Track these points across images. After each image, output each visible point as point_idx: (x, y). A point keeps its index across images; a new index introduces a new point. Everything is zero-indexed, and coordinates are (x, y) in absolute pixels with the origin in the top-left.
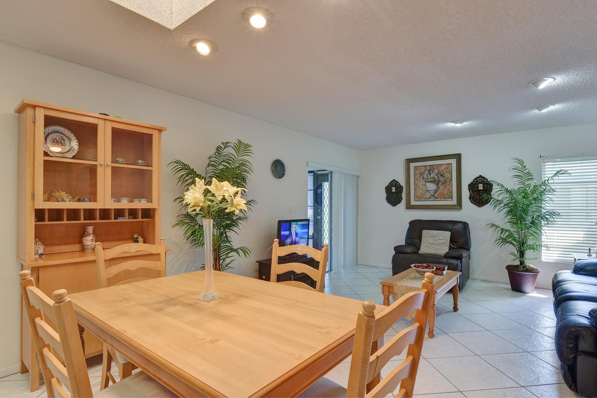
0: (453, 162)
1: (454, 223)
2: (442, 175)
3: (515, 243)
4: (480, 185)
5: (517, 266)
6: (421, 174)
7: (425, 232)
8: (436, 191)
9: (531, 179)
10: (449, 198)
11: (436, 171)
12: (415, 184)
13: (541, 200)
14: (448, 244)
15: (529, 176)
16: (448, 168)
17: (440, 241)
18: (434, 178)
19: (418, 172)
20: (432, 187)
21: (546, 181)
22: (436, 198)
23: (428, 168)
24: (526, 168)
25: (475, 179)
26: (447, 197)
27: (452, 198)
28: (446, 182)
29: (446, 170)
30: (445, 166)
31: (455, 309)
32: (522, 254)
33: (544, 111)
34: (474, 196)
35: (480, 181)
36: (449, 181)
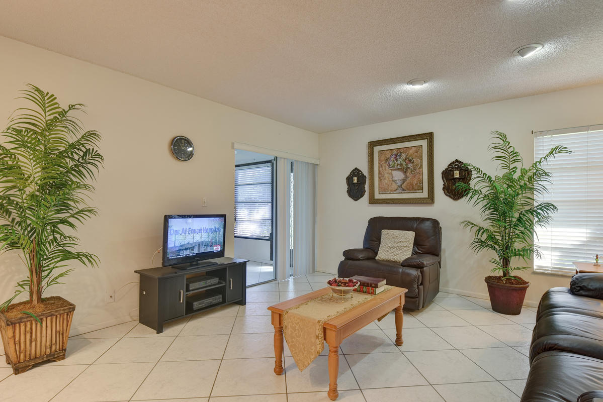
0: (424, 143)
1: (422, 220)
2: (410, 161)
3: (497, 247)
4: (455, 172)
5: (499, 278)
6: (387, 160)
7: (385, 232)
8: (404, 181)
9: (517, 160)
10: (418, 190)
11: (404, 156)
12: (379, 173)
13: (532, 189)
14: (412, 247)
15: (515, 157)
16: (417, 152)
17: (402, 244)
18: (401, 165)
19: (383, 158)
20: (398, 175)
21: (538, 163)
22: (404, 190)
23: (395, 152)
24: (509, 146)
25: (450, 164)
26: (416, 188)
27: (422, 190)
28: (415, 169)
29: (416, 154)
30: (414, 149)
31: (399, 342)
32: (506, 262)
33: (530, 55)
34: (449, 186)
35: (456, 167)
36: (420, 168)
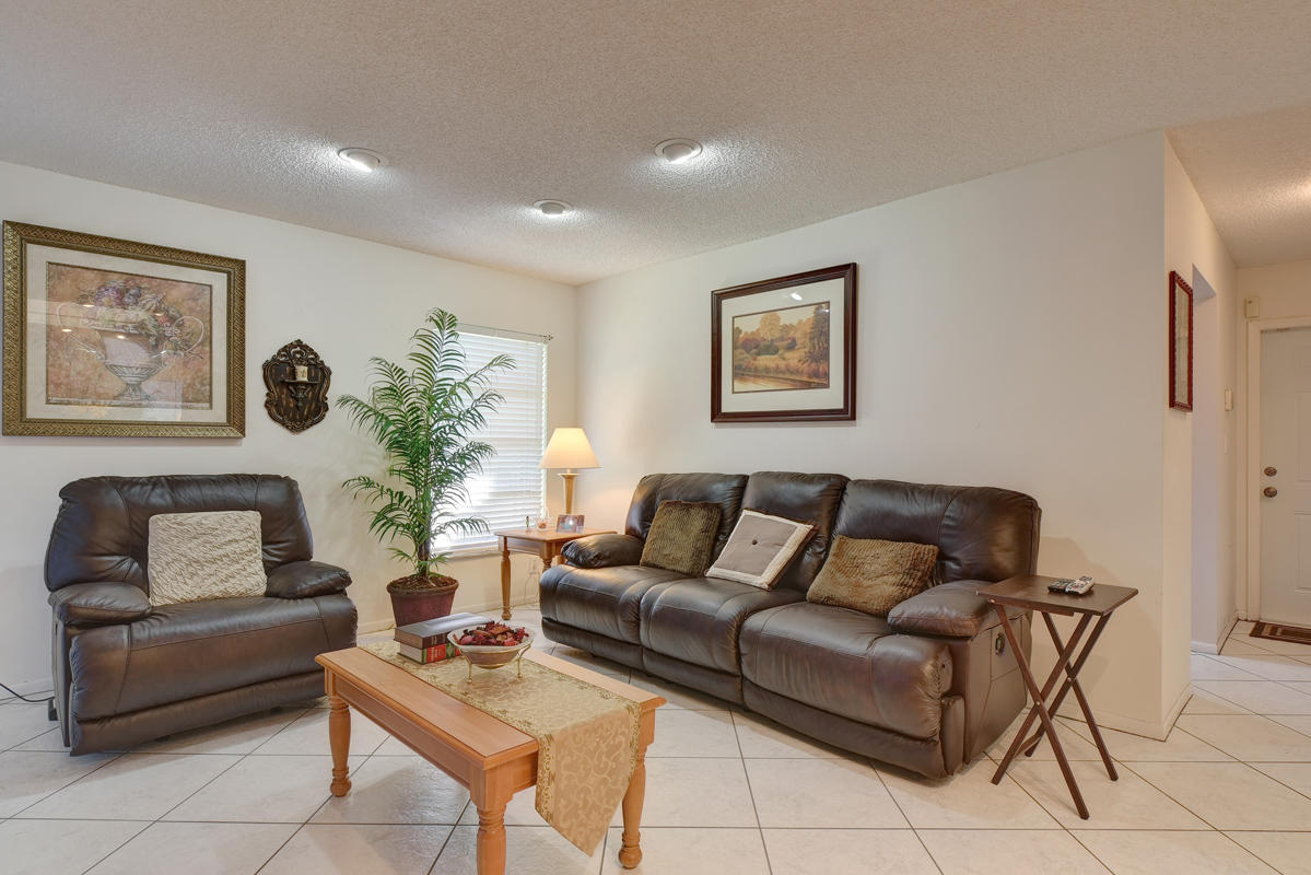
0: (216, 281)
2: (172, 319)
4: (298, 368)
6: (83, 298)
8: (148, 373)
10: (198, 401)
11: (149, 301)
14: (261, 551)
16: (195, 300)
18: (140, 323)
19: (66, 289)
20: (128, 353)
22: (147, 397)
23: (118, 282)
25: (285, 349)
26: (191, 397)
27: (210, 401)
28: (187, 344)
29: (193, 304)
30: (184, 289)
34: (280, 399)
35: (298, 356)
36: (202, 344)
